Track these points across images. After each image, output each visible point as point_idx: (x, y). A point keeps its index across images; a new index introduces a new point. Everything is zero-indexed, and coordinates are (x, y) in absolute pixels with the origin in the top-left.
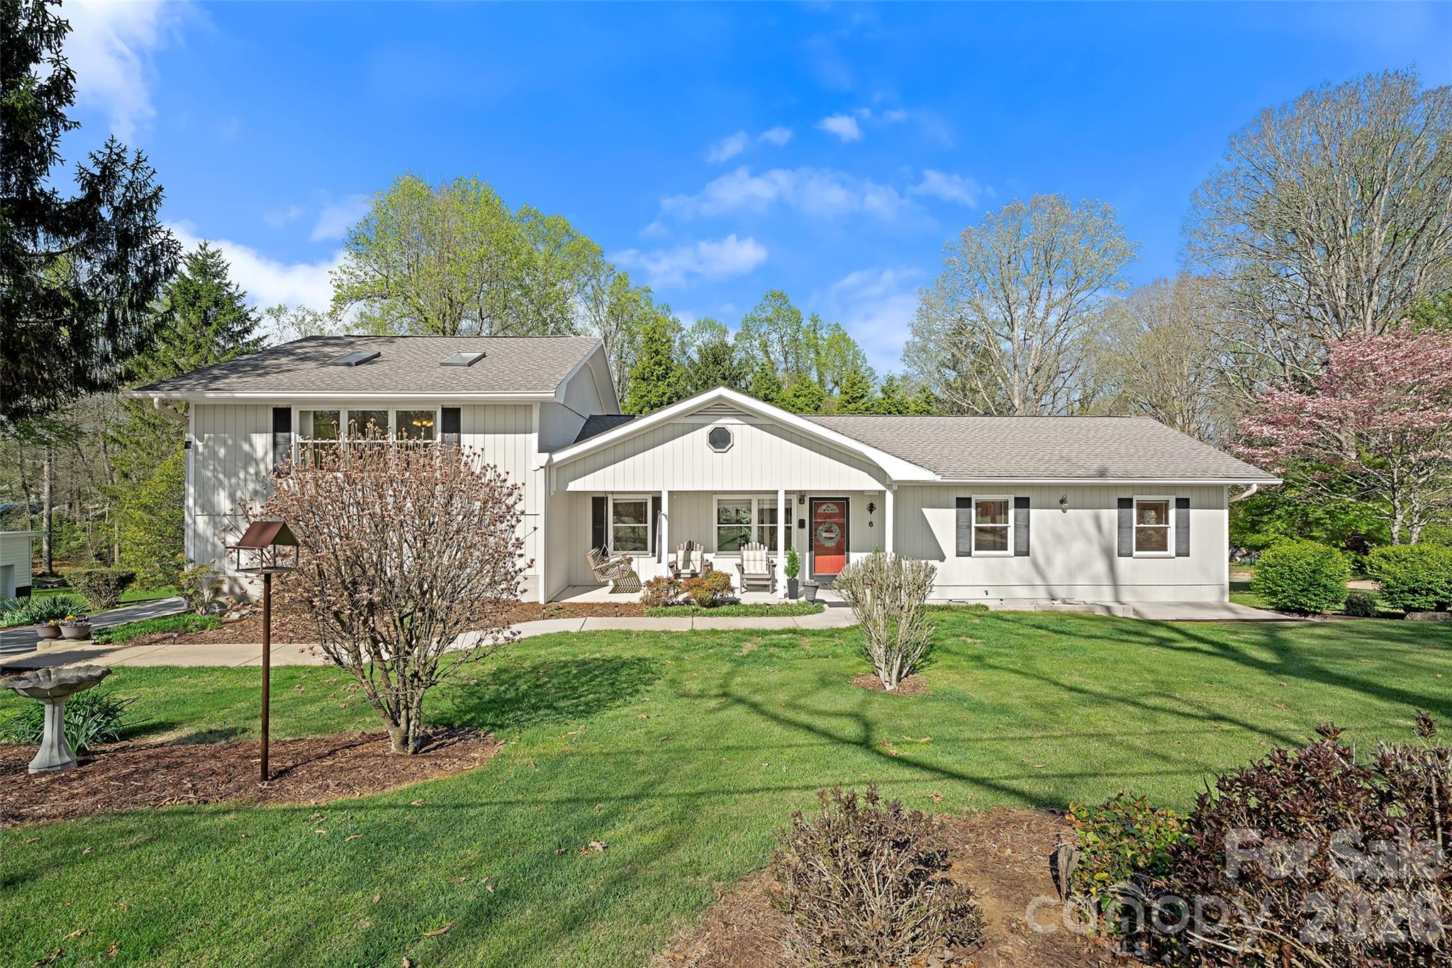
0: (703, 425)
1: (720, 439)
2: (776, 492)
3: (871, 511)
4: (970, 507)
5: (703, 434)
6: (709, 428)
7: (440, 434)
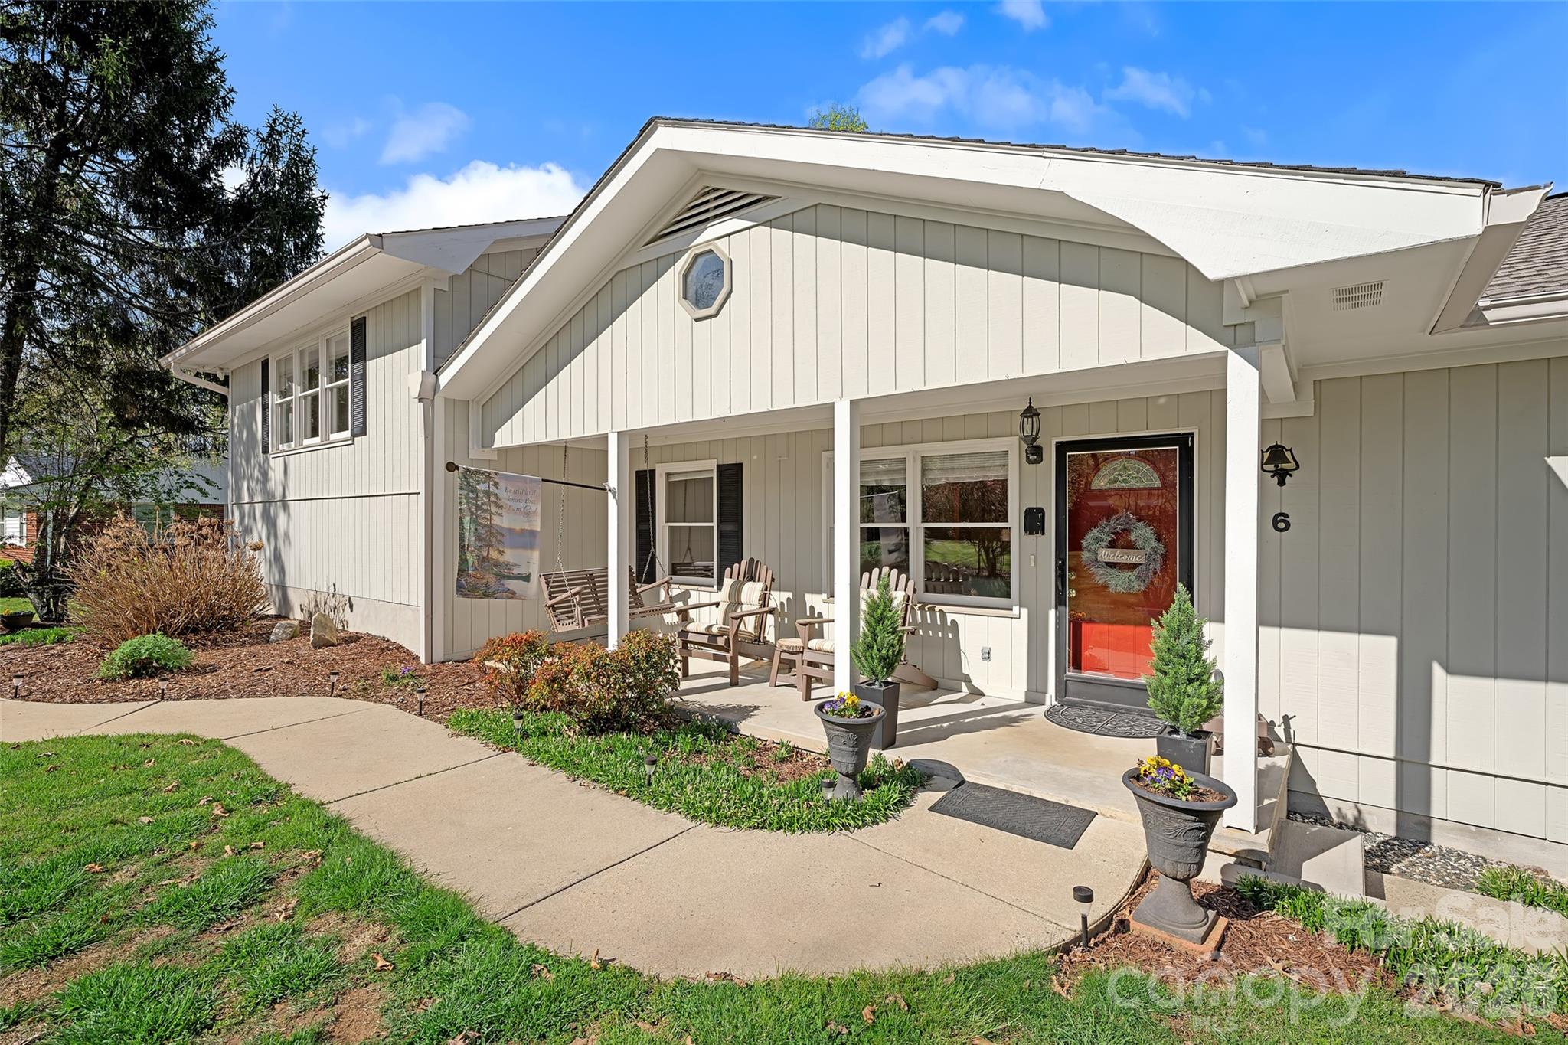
0: (676, 256)
5: (673, 282)
7: (350, 365)
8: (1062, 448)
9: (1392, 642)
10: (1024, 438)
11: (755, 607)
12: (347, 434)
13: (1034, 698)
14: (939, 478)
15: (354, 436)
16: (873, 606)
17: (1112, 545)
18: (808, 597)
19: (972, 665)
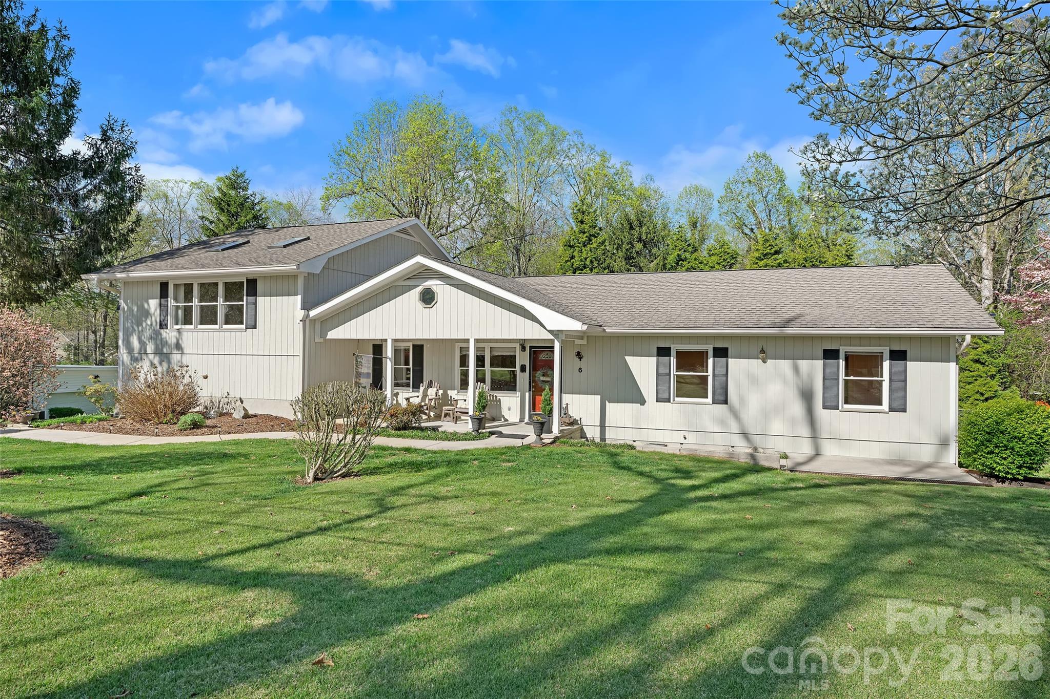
0: (416, 286)
1: (428, 298)
2: (467, 341)
3: (580, 358)
4: (670, 356)
5: (415, 294)
6: (420, 289)
7: (245, 297)
8: (531, 347)
9: (599, 397)
10: (521, 345)
11: (434, 397)
12: (243, 326)
13: (522, 420)
14: (496, 354)
15: (246, 328)
16: (480, 393)
17: (543, 376)
18: (449, 392)
19: (505, 412)
